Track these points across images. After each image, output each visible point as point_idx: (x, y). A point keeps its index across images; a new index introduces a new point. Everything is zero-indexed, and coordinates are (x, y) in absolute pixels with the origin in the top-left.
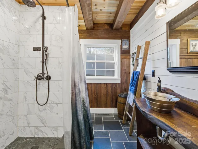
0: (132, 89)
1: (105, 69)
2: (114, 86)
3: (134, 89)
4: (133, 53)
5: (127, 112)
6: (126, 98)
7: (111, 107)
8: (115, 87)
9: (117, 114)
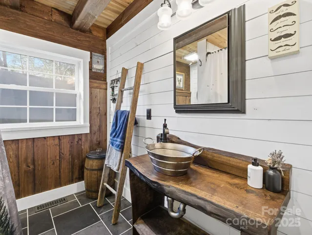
0: (117, 141)
1: (54, 107)
2: (76, 140)
3: (120, 142)
4: (114, 80)
5: (105, 184)
6: (104, 158)
7: (71, 181)
8: (78, 142)
9: (84, 191)
